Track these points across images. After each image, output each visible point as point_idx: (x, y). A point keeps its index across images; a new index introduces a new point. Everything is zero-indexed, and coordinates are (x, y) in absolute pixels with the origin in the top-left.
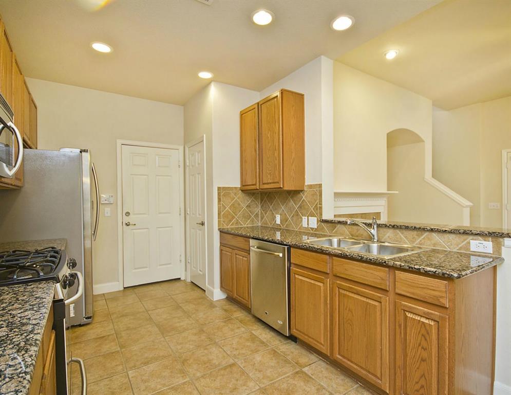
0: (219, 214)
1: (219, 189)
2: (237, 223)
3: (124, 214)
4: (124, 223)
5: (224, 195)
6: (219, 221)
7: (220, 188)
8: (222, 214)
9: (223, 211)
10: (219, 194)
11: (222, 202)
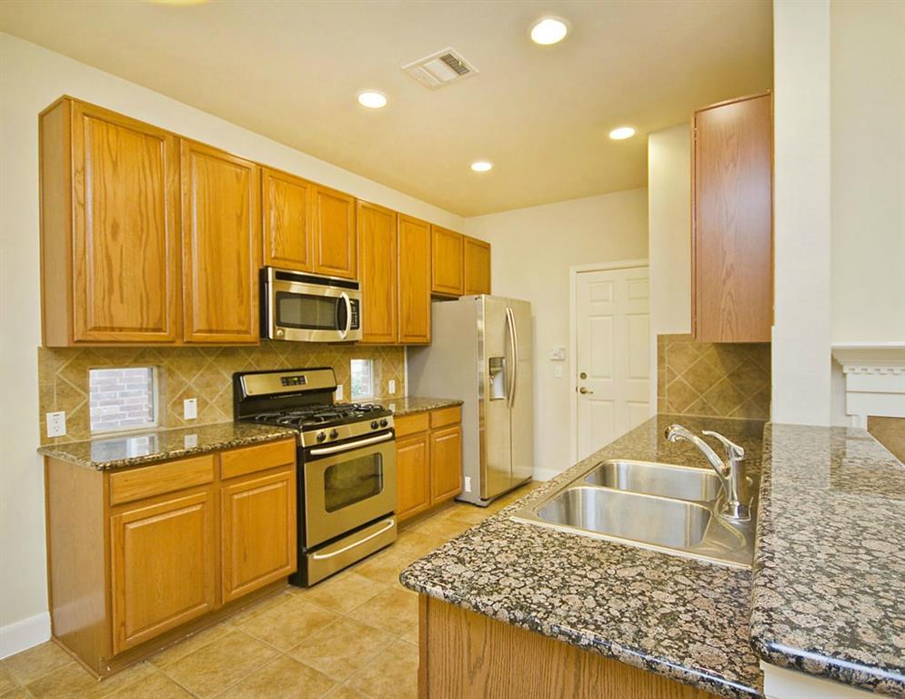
0: (660, 387)
1: (660, 338)
2: (703, 409)
3: (579, 376)
4: (579, 390)
5: (672, 351)
6: (659, 400)
7: (662, 336)
8: (667, 387)
9: (669, 382)
10: (660, 348)
11: (667, 365)
